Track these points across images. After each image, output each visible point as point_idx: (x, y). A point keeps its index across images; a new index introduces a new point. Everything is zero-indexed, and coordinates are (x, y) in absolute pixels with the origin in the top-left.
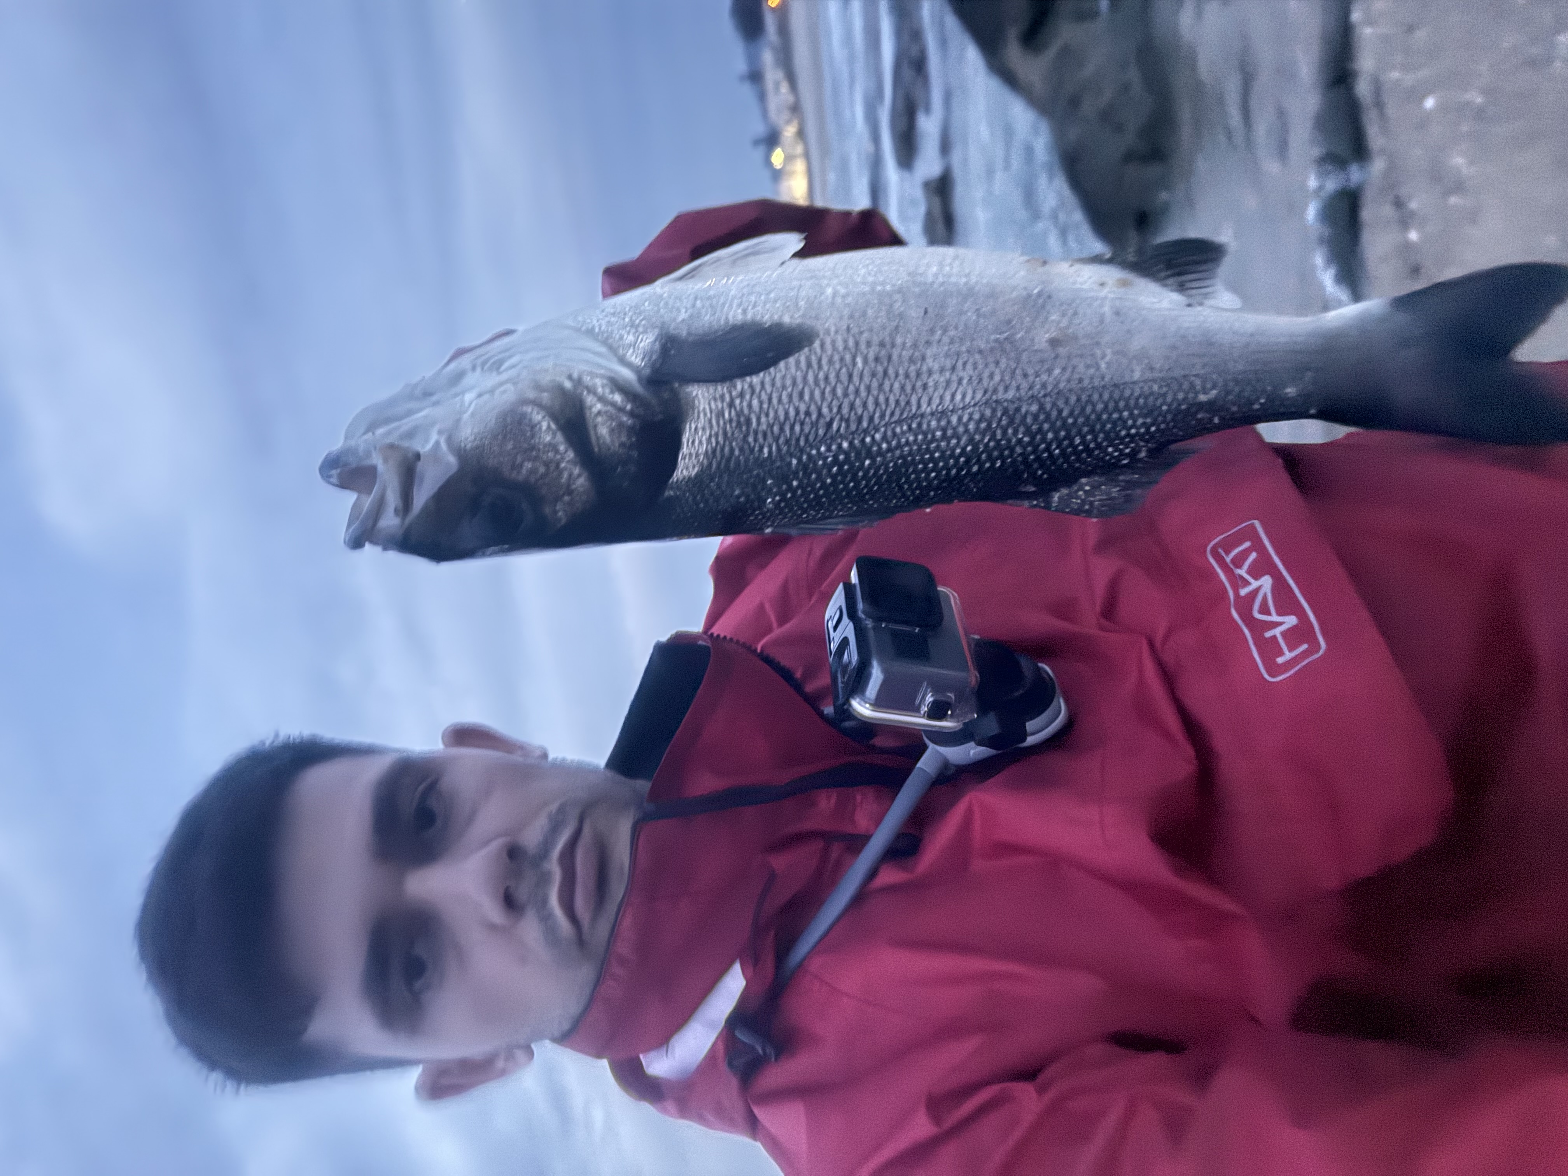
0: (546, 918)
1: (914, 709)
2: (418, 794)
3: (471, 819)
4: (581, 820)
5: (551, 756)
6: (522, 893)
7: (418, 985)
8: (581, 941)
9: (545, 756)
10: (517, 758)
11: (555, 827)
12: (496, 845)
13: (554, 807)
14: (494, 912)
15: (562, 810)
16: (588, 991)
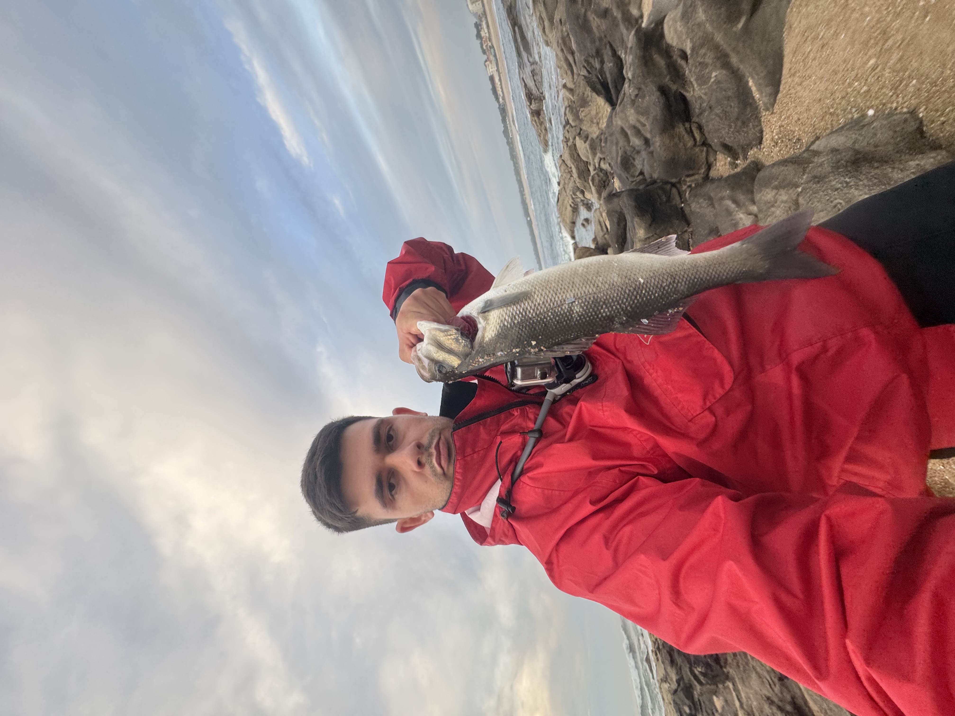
0: (433, 467)
1: (535, 378)
2: (387, 430)
3: (404, 437)
4: (440, 434)
5: (429, 415)
6: (424, 460)
7: (393, 492)
8: (444, 474)
9: (427, 415)
10: (418, 416)
11: (432, 437)
12: (413, 443)
13: (431, 431)
14: (415, 468)
15: (433, 431)
16: (449, 491)
